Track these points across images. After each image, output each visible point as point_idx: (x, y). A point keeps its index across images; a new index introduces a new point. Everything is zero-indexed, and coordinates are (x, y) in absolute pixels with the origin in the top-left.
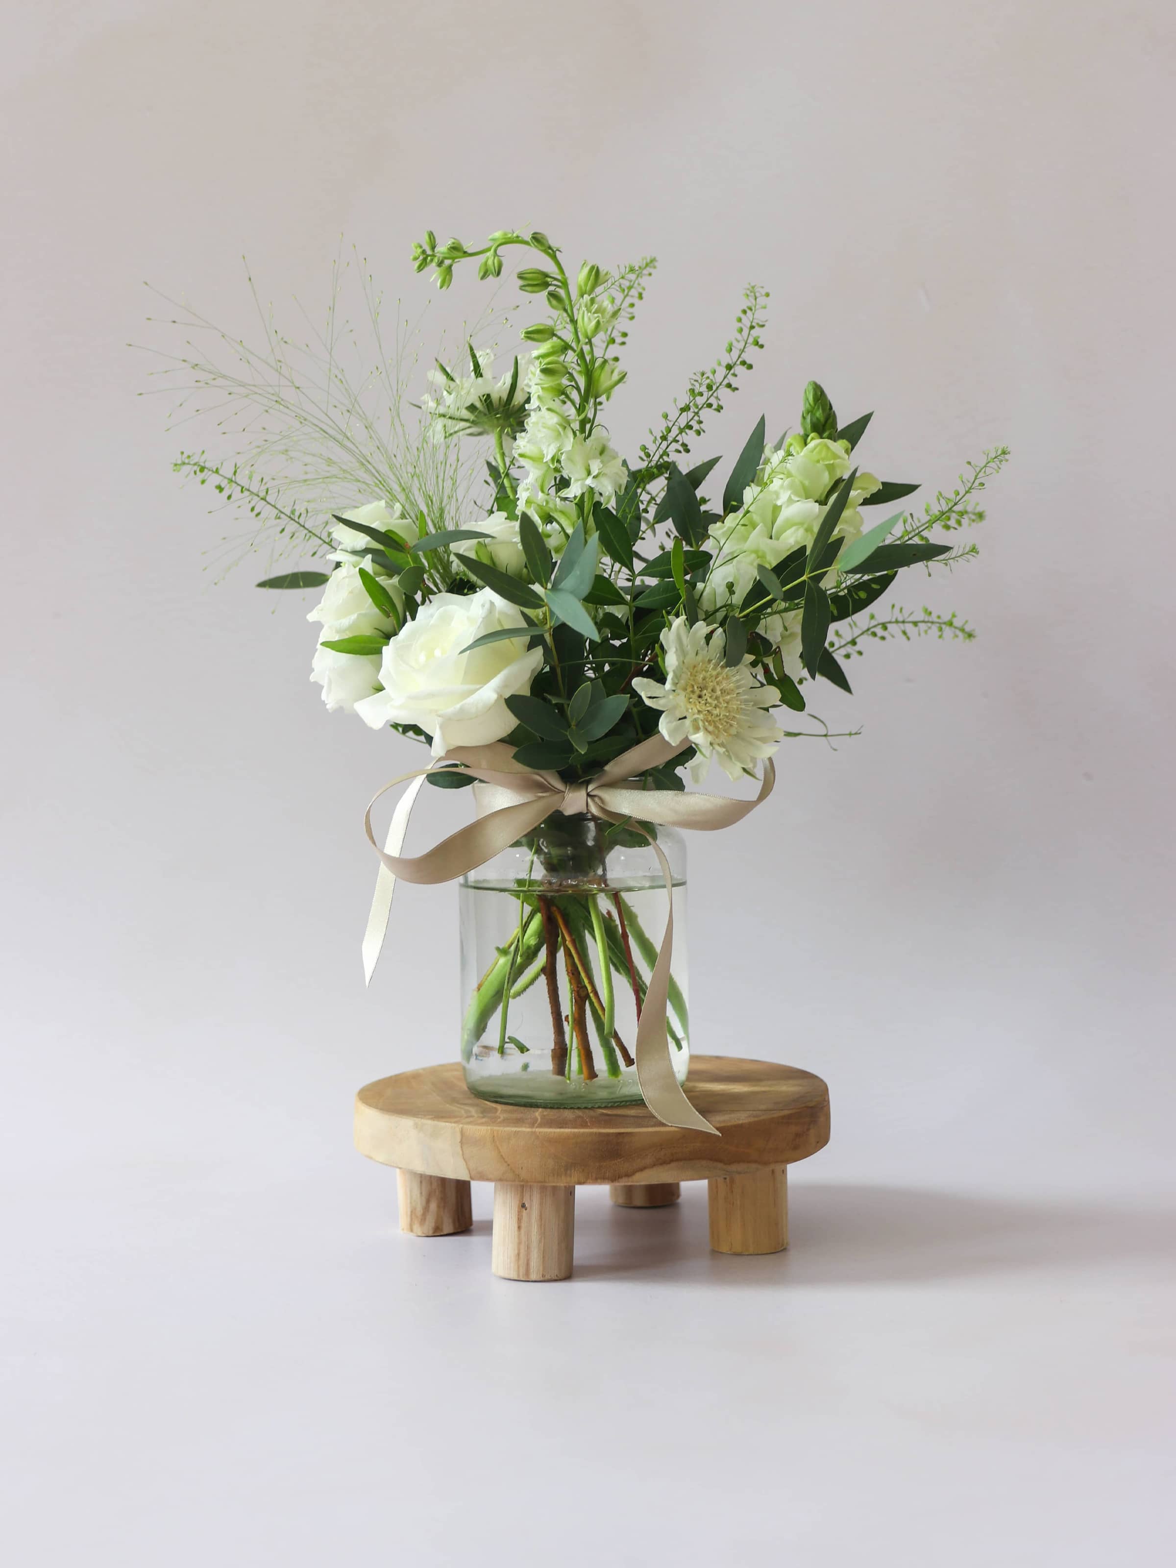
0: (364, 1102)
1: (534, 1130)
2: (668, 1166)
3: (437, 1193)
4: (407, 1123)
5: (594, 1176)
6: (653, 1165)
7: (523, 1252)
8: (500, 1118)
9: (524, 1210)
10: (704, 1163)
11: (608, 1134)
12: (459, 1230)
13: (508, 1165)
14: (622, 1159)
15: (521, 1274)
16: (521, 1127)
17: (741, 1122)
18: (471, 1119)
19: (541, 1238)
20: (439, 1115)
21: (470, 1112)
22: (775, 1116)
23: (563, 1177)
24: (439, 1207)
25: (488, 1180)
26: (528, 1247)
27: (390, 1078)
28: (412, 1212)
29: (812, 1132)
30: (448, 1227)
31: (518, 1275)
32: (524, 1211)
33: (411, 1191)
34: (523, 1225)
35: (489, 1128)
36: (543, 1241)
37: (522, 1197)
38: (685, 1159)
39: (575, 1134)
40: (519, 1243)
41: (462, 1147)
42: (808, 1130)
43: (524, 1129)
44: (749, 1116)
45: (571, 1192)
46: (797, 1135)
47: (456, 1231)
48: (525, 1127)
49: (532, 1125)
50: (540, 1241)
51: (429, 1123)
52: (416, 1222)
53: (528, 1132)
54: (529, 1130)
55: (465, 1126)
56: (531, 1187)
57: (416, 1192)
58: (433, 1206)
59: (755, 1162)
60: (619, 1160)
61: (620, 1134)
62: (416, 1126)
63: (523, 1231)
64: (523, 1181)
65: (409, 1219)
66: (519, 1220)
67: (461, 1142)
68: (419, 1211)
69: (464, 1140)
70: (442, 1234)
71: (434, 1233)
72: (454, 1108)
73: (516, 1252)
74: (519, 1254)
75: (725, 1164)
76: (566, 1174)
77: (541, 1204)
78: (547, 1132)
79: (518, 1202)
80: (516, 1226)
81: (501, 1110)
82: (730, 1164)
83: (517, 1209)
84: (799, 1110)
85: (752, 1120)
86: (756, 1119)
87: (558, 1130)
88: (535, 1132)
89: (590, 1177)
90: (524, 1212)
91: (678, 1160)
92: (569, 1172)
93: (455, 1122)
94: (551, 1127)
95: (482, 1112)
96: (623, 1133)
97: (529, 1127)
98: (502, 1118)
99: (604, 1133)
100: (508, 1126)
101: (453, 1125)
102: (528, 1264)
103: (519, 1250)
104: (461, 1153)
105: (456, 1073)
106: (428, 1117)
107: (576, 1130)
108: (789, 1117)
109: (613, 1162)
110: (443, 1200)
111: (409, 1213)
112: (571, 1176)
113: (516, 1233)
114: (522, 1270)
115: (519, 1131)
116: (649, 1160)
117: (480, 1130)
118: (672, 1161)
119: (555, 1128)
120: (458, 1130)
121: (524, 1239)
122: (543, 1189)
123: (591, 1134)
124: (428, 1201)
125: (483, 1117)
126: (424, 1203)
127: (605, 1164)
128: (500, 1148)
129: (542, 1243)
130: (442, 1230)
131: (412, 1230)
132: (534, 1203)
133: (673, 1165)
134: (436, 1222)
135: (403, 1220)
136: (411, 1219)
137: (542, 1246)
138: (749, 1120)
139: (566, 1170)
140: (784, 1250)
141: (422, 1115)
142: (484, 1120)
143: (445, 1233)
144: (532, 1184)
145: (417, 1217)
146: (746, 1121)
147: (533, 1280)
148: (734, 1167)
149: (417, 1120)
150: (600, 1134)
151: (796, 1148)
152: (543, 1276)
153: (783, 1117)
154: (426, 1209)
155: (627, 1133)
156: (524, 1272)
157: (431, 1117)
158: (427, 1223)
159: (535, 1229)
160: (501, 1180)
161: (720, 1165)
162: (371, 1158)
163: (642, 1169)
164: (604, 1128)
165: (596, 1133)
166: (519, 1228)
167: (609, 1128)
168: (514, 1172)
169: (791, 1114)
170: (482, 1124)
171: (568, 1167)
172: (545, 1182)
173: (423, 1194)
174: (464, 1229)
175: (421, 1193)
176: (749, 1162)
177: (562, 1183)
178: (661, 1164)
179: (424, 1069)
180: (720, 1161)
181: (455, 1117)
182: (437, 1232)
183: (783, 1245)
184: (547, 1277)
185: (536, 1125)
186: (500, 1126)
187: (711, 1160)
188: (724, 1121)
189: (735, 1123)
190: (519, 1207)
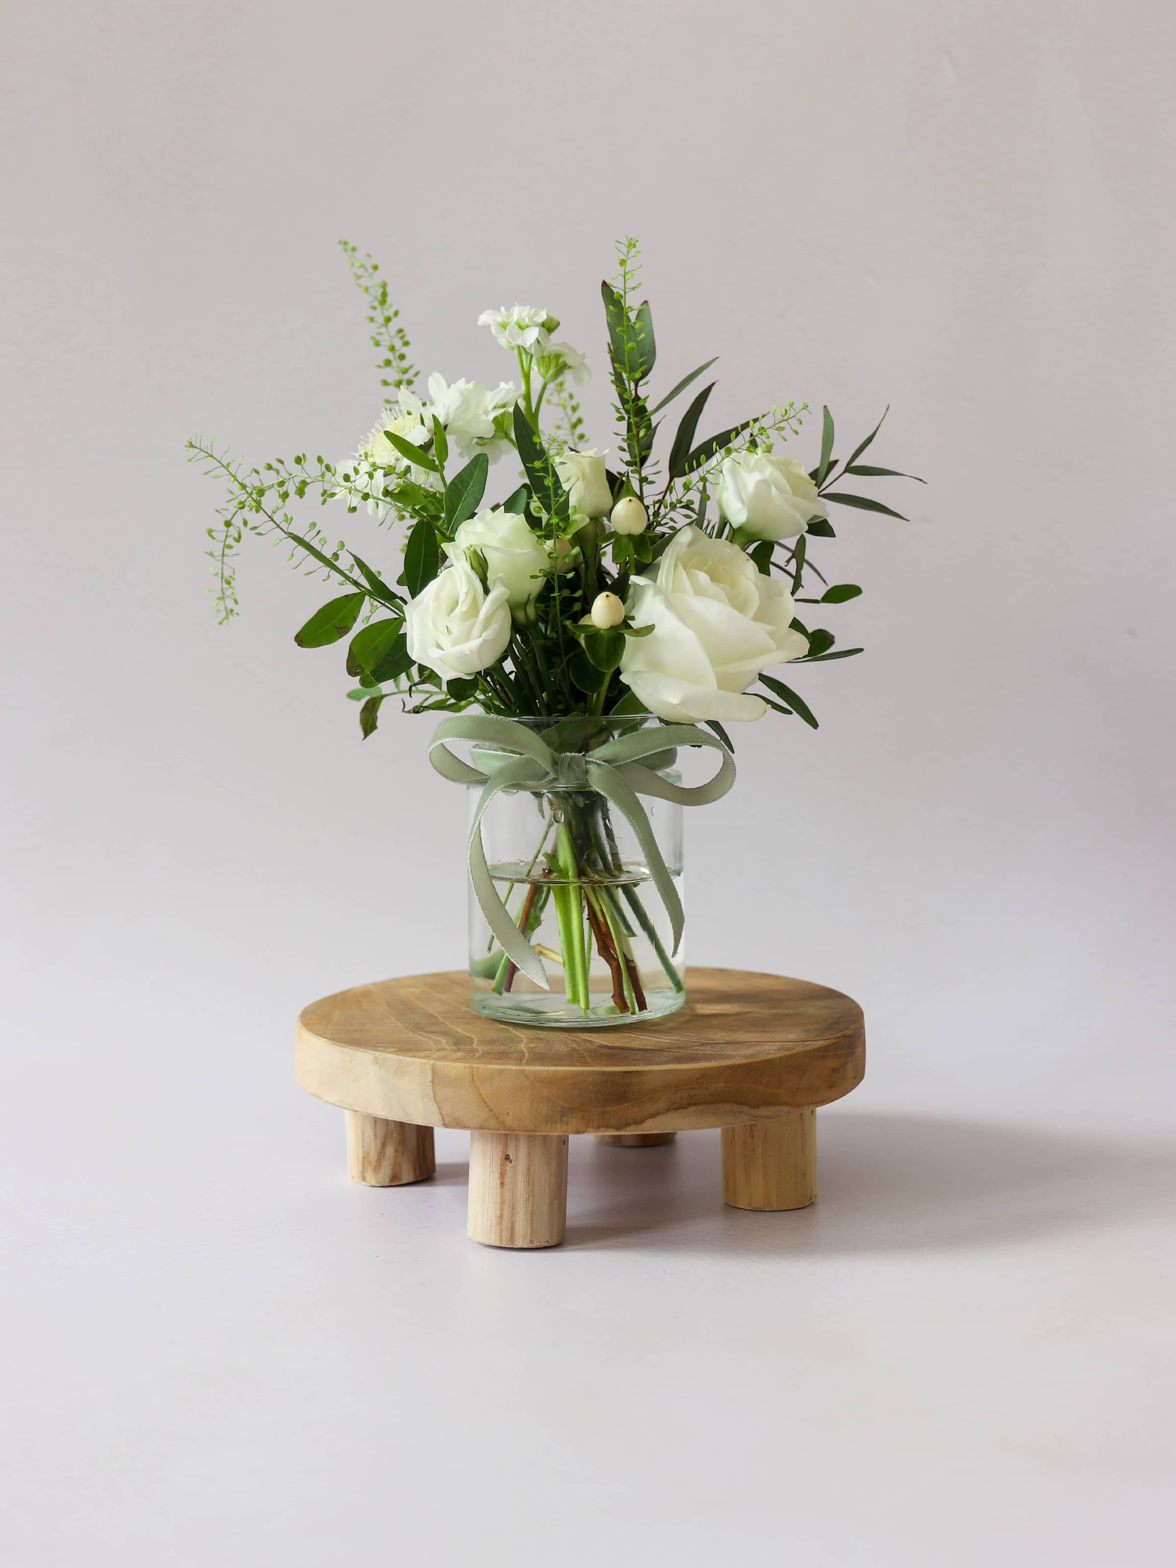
0: (309, 1030)
1: (522, 1068)
2: (685, 1111)
3: (395, 1134)
4: (365, 1057)
5: (596, 1123)
6: (667, 1110)
7: (506, 1212)
8: (478, 1050)
9: (508, 1162)
10: (728, 1106)
11: (613, 1073)
12: (420, 1179)
13: (491, 1110)
14: (630, 1103)
15: (504, 1240)
16: (507, 1064)
17: (770, 1057)
18: (443, 1053)
19: (529, 1196)
20: (405, 1048)
21: (440, 1042)
22: (809, 1048)
23: (558, 1126)
24: (396, 1151)
25: (465, 1127)
26: (513, 1208)
27: (336, 996)
28: (364, 1157)
29: (850, 1066)
30: (407, 1177)
31: (501, 1240)
32: (509, 1164)
33: (363, 1133)
34: (507, 1180)
35: (467, 1065)
36: (531, 1199)
37: (506, 1146)
38: (705, 1103)
39: (574, 1075)
40: (502, 1203)
41: (433, 1088)
42: (845, 1063)
43: (510, 1067)
44: (779, 1050)
45: (564, 1141)
46: (835, 1070)
47: (416, 1180)
48: (512, 1064)
49: (519, 1060)
50: (527, 1200)
51: (392, 1058)
52: (369, 1169)
53: (515, 1071)
54: (516, 1068)
55: (438, 1063)
56: (517, 1136)
57: (369, 1133)
58: (390, 1151)
59: (786, 1104)
60: (626, 1105)
61: (627, 1072)
62: (376, 1060)
63: (506, 1188)
64: (509, 1129)
65: (360, 1166)
66: (502, 1175)
67: (433, 1082)
68: (373, 1156)
69: (437, 1080)
70: (401, 1183)
71: (391, 1181)
72: (420, 1038)
73: (498, 1212)
74: (501, 1216)
75: (753, 1107)
76: (561, 1122)
77: (529, 1156)
78: (539, 1071)
79: (501, 1153)
80: (498, 1182)
81: (478, 1041)
82: (757, 1107)
83: (499, 1162)
84: (836, 1041)
85: (784, 1053)
86: (789, 1053)
87: (552, 1068)
88: (524, 1071)
89: (591, 1126)
90: (509, 1166)
91: (695, 1104)
92: (565, 1119)
93: (424, 1057)
94: (542, 1065)
95: (456, 1044)
96: (631, 1072)
97: (517, 1065)
98: (480, 1052)
99: (608, 1072)
100: (490, 1063)
101: (422, 1060)
102: (512, 1228)
103: (502, 1210)
104: (432, 1094)
105: (413, 990)
106: (390, 1050)
107: (574, 1069)
108: (826, 1048)
109: (619, 1107)
110: (402, 1143)
111: (360, 1159)
112: (567, 1124)
113: (498, 1190)
114: (506, 1235)
115: (504, 1069)
116: (661, 1105)
117: (456, 1068)
118: (690, 1105)
119: (548, 1066)
120: (428, 1067)
121: (507, 1196)
122: (531, 1139)
123: (593, 1073)
124: (384, 1145)
125: (458, 1050)
126: (379, 1146)
127: (609, 1109)
128: (480, 1089)
129: (531, 1202)
130: (400, 1179)
131: (364, 1179)
132: (521, 1154)
133: (691, 1109)
134: (393, 1169)
135: (353, 1166)
136: (364, 1165)
137: (530, 1206)
138: (780, 1054)
139: (562, 1117)
140: (812, 1204)
141: (382, 1047)
142: (459, 1054)
143: (405, 1182)
144: (517, 1133)
145: (370, 1163)
146: (778, 1055)
147: (519, 1246)
148: (763, 1111)
149: (377, 1054)
150: (604, 1073)
151: (832, 1086)
152: (531, 1242)
153: (818, 1049)
154: (381, 1153)
155: (637, 1072)
156: (508, 1237)
157: (393, 1049)
158: (383, 1170)
159: (521, 1185)
160: (481, 1128)
161: (746, 1109)
162: (319, 1097)
163: (653, 1116)
164: (607, 1065)
165: (598, 1072)
166: (502, 1184)
167: (614, 1065)
168: (497, 1118)
169: (828, 1045)
170: (458, 1060)
171: (564, 1114)
172: (535, 1131)
173: (378, 1136)
174: (425, 1177)
175: (376, 1135)
176: (780, 1104)
177: (556, 1133)
178: (676, 1109)
179: (374, 984)
180: (748, 1104)
181: (424, 1050)
182: (395, 1182)
183: (811, 1199)
184: (536, 1244)
185: (524, 1061)
186: (480, 1063)
187: (736, 1102)
188: (752, 1056)
189: (764, 1058)
190: (502, 1158)
